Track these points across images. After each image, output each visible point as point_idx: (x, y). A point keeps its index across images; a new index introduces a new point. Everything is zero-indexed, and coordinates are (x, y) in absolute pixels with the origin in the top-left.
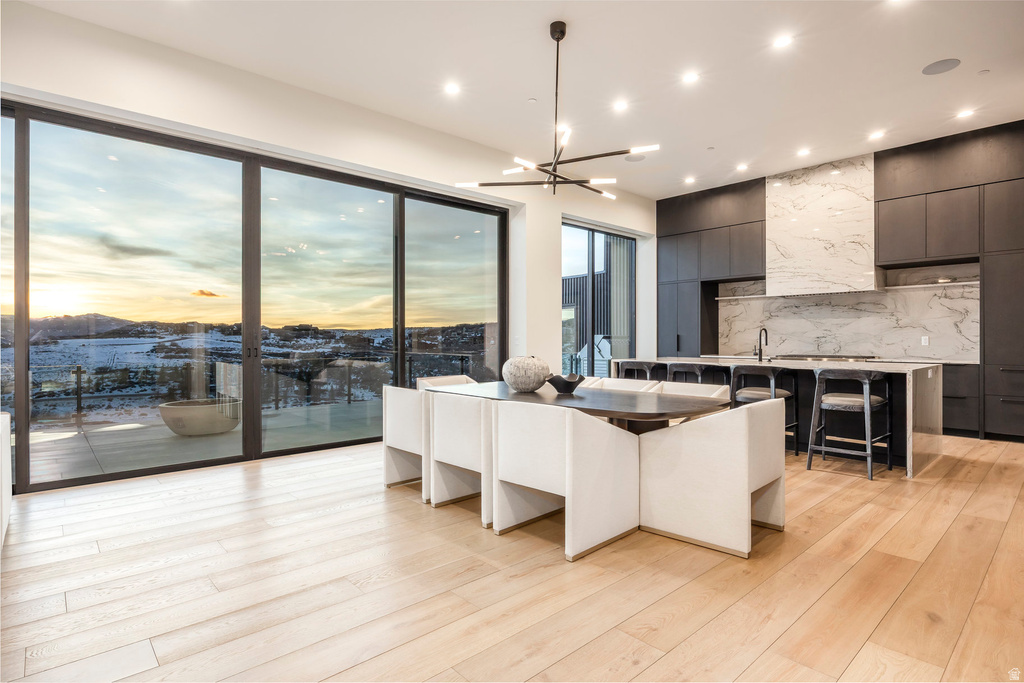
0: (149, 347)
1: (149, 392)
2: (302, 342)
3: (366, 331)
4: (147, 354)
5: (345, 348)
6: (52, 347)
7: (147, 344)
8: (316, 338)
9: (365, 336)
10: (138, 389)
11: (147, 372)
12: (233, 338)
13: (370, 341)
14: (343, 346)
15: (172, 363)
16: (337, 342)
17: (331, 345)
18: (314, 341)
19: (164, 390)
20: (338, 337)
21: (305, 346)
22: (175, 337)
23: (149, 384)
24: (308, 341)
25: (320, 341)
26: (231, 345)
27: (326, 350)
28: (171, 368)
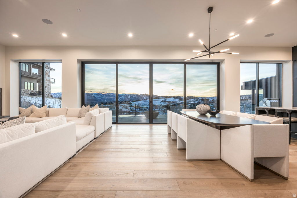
0: (161, 101)
1: (161, 110)
2: (191, 100)
3: (207, 97)
4: (161, 102)
5: (201, 102)
6: (146, 101)
7: (161, 100)
8: (194, 99)
9: (207, 99)
10: (159, 109)
11: (160, 106)
12: (176, 99)
13: (208, 100)
14: (201, 101)
15: (165, 104)
16: (199, 100)
17: (198, 101)
18: (194, 100)
19: (163, 110)
20: (200, 99)
21: (192, 101)
22: (165, 99)
23: (161, 108)
24: (192, 100)
25: (195, 100)
26: (176, 101)
27: (197, 102)
28: (164, 105)
